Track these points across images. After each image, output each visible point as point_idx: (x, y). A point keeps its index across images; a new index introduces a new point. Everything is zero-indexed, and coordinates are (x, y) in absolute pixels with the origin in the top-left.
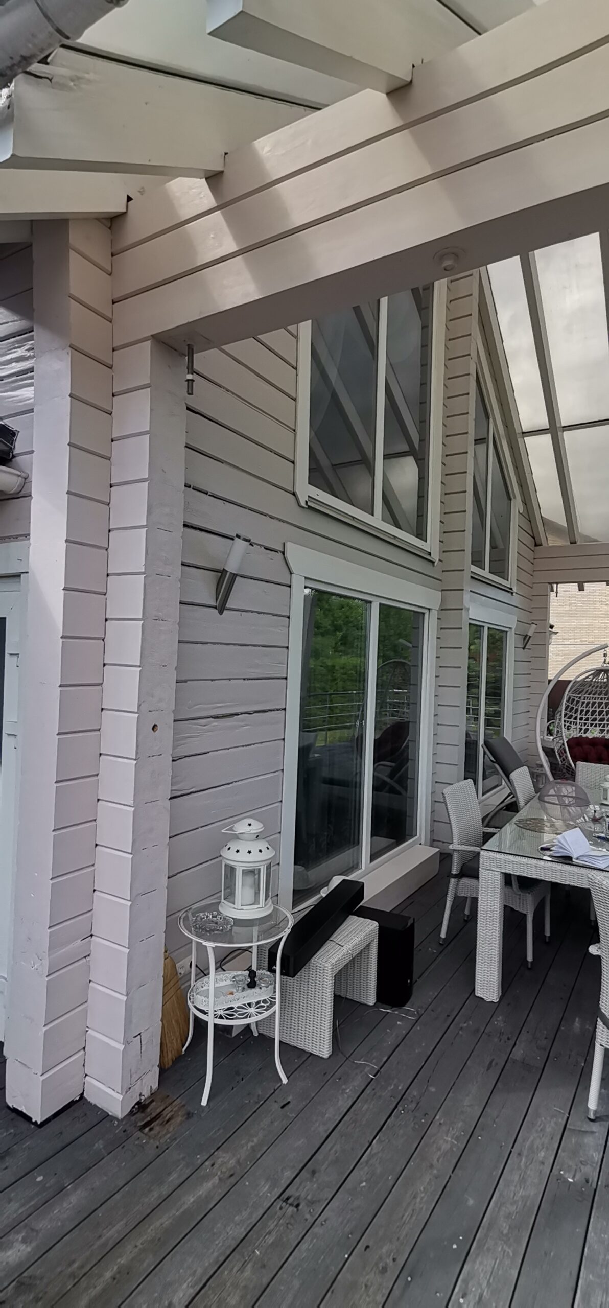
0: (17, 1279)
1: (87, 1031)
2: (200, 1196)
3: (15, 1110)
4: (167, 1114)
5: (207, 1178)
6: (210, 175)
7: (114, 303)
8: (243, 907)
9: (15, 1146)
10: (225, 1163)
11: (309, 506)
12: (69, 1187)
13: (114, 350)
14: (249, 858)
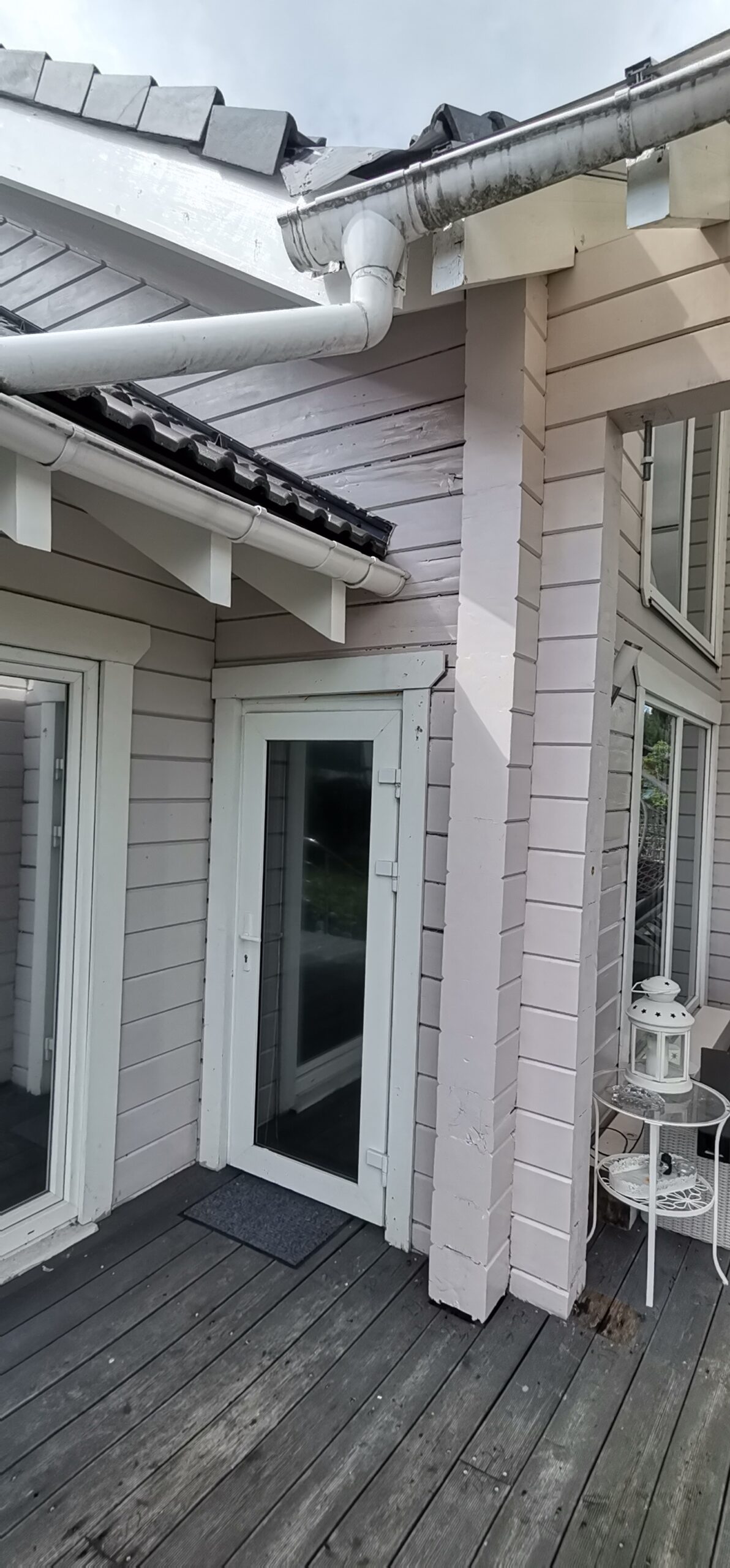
0: (582, 1498)
1: (512, 1217)
2: (717, 1405)
3: (443, 1306)
4: (616, 1313)
5: (710, 1385)
6: (707, 225)
7: (547, 374)
8: (665, 1080)
9: (470, 1350)
10: (719, 1369)
11: (652, 606)
12: (565, 1398)
13: (546, 429)
14: (672, 1022)
